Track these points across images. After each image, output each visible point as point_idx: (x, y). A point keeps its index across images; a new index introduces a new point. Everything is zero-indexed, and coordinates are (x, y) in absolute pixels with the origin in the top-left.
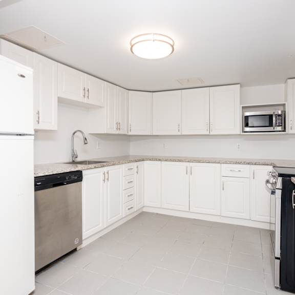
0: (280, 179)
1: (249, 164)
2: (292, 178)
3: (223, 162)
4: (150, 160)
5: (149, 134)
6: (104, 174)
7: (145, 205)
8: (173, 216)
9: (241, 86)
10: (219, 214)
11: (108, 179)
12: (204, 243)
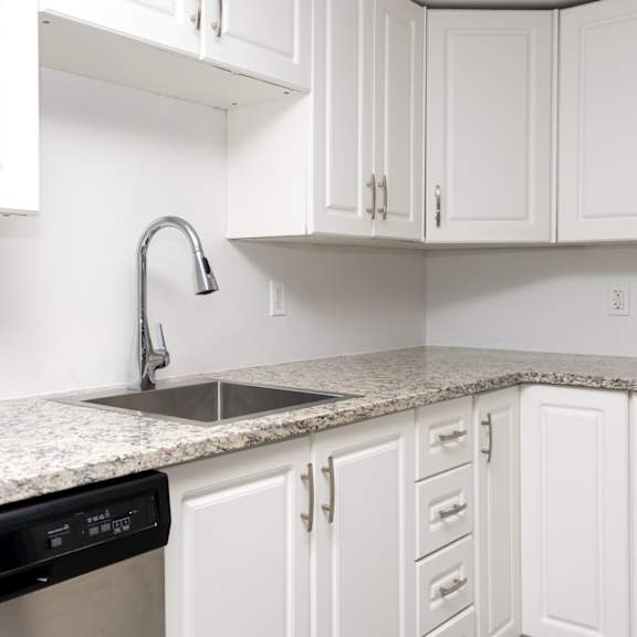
6: (308, 478)
11: (329, 510)
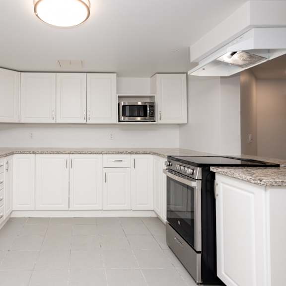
0: (199, 170)
1: (130, 153)
2: (211, 168)
3: (105, 152)
4: (21, 153)
5: (17, 122)
7: (13, 210)
8: (49, 218)
9: (118, 76)
10: (101, 209)
12: (101, 246)
